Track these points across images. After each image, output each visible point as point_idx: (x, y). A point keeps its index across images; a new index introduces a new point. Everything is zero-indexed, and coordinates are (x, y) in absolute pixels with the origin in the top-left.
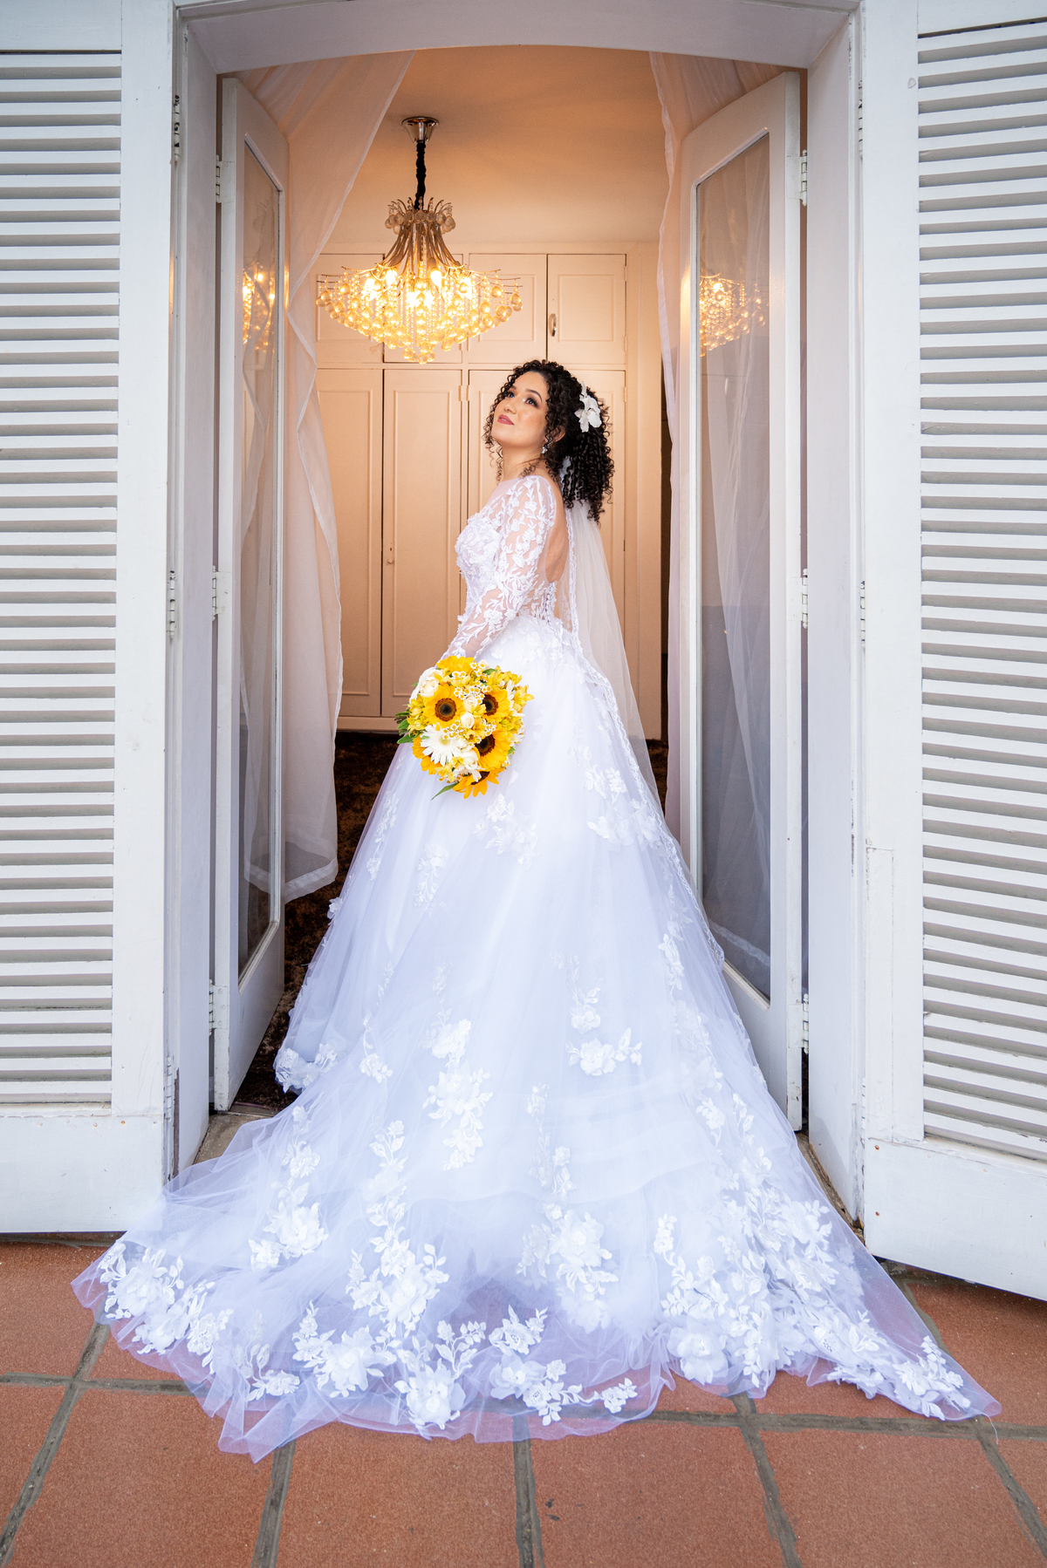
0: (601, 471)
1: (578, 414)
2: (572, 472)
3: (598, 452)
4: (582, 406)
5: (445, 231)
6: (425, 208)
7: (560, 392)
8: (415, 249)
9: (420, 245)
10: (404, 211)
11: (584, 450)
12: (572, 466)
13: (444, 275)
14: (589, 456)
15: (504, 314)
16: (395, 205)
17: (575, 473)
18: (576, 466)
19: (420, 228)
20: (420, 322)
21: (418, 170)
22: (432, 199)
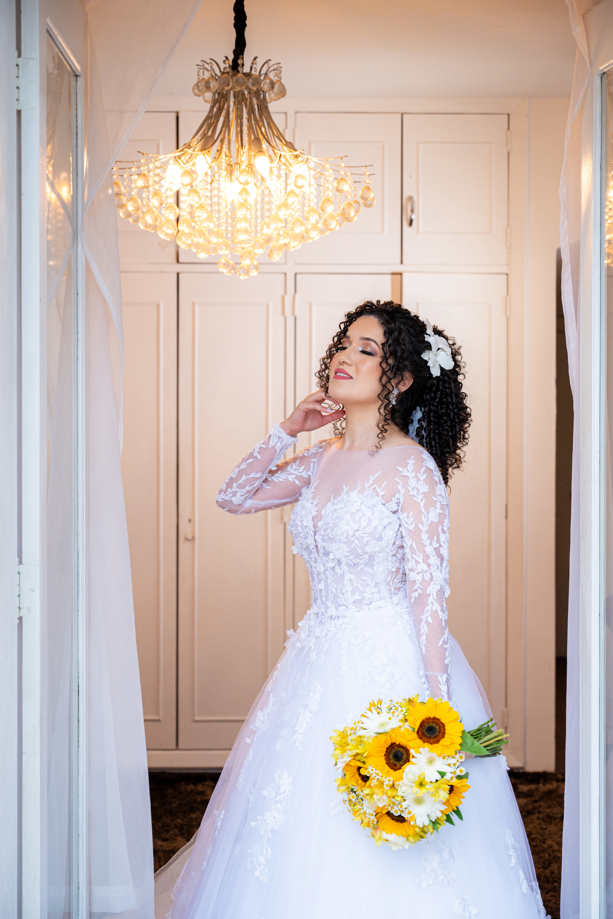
1: (425, 356)
2: (424, 424)
4: (428, 347)
5: (272, 100)
6: (246, 69)
8: (234, 126)
9: (239, 117)
10: (219, 73)
12: (424, 416)
13: (272, 160)
15: (352, 213)
16: (206, 65)
17: (428, 425)
18: (429, 417)
19: (240, 97)
21: (235, 18)
22: (255, 58)
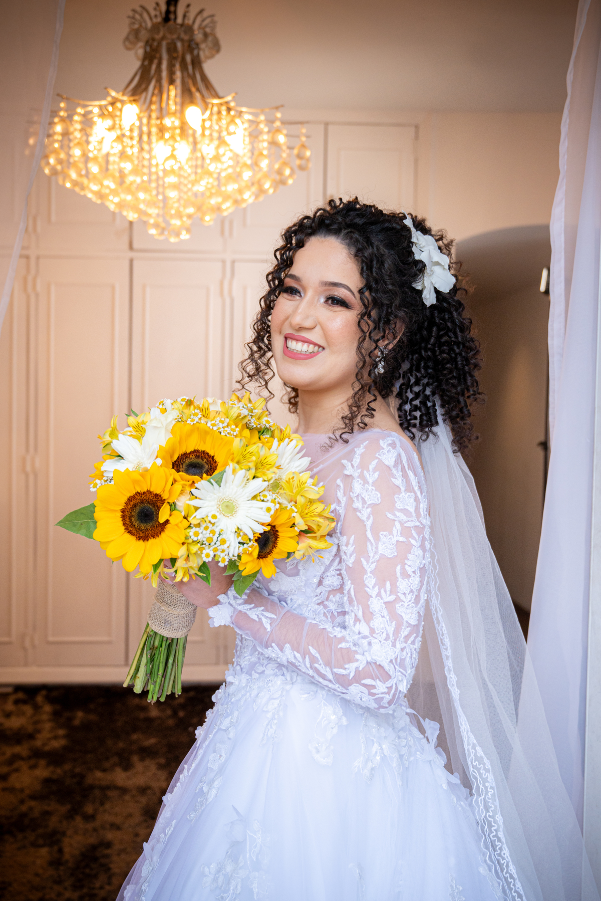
0: (463, 369)
3: (456, 337)
4: (420, 266)
5: (207, 57)
6: (179, 20)
7: (382, 263)
8: (164, 74)
9: (172, 71)
10: (150, 23)
11: (430, 336)
13: (204, 112)
14: (441, 345)
16: (137, 13)
19: (172, 49)
20: (172, 179)
22: (188, 6)
